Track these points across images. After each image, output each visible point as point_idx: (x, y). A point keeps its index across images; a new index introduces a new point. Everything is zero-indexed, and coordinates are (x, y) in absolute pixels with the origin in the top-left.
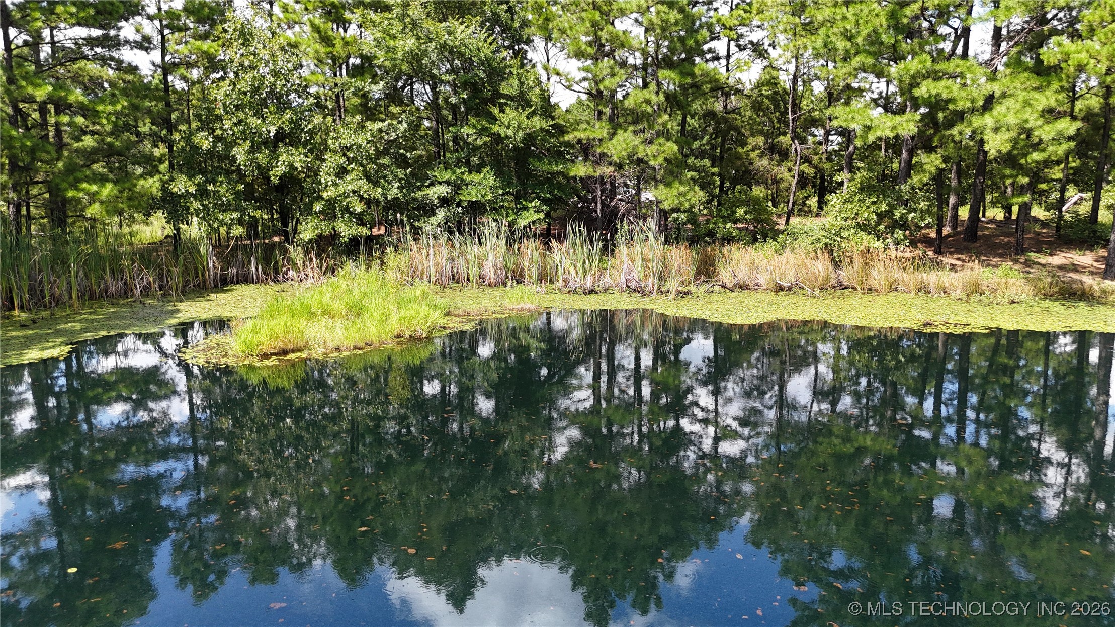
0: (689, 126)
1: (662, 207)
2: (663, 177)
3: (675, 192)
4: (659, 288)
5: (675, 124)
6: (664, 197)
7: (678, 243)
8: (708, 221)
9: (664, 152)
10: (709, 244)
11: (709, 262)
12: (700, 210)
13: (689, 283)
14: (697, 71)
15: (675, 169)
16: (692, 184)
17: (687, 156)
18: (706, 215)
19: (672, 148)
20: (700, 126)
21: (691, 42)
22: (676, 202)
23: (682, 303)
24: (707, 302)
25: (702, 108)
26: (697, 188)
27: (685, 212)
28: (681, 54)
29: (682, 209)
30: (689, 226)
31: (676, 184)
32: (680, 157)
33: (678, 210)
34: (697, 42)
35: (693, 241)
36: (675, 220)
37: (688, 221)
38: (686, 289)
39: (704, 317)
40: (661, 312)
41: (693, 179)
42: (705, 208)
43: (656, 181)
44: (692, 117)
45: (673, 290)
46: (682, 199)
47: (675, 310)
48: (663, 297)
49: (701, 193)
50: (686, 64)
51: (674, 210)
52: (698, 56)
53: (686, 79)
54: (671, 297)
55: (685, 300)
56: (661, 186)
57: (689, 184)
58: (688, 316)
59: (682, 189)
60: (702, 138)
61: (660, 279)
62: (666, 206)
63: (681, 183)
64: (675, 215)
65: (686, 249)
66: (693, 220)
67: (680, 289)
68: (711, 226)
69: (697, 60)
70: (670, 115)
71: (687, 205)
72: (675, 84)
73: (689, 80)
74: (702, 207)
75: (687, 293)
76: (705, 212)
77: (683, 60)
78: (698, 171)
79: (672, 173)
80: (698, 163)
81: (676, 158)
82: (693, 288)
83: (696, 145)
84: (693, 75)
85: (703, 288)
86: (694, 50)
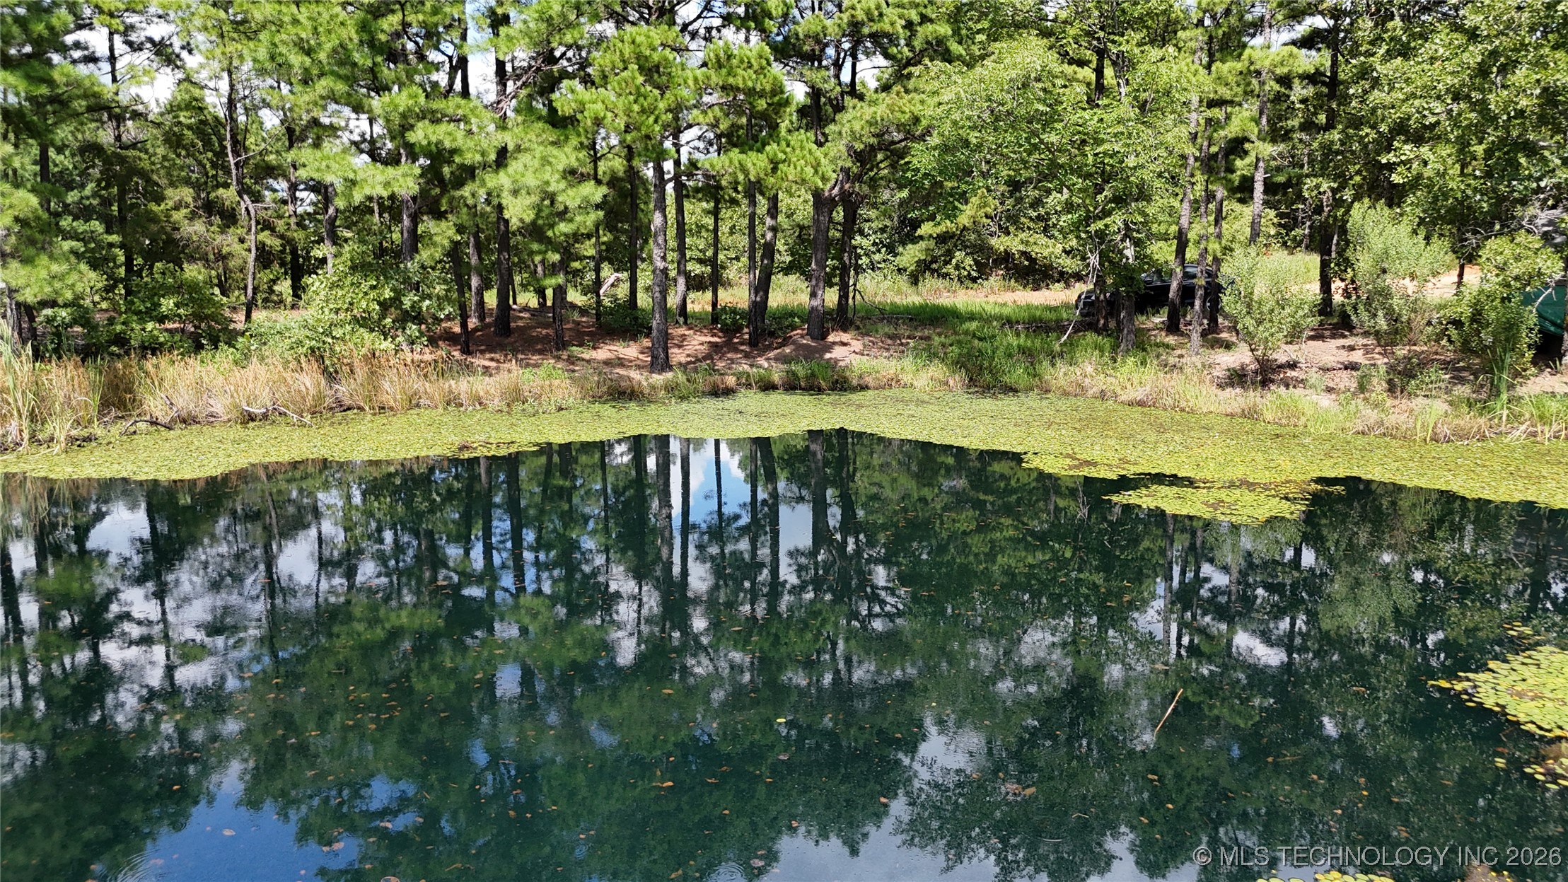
0: (56, 165)
1: (21, 299)
2: (16, 249)
3: (43, 274)
4: (33, 437)
5: (27, 160)
6: (21, 282)
7: (60, 358)
8: (111, 321)
9: (11, 207)
10: (119, 356)
11: (122, 387)
12: (95, 303)
13: (90, 421)
14: (56, 75)
15: (38, 236)
16: (73, 259)
17: (57, 215)
18: (106, 311)
19: (27, 201)
20: (75, 167)
21: (39, 28)
22: (48, 289)
23: (82, 455)
24: (128, 451)
25: (76, 139)
26: (83, 267)
27: (65, 306)
28: (24, 46)
29: (60, 301)
30: (78, 329)
31: (43, 260)
32: (45, 216)
33: (53, 304)
34: (51, 28)
35: (87, 353)
36: (49, 320)
37: (75, 322)
38: (85, 433)
39: (125, 475)
40: (43, 474)
41: (74, 252)
42: (103, 299)
43: (4, 255)
44: (60, 150)
45: (61, 436)
46: (58, 285)
47: (69, 470)
48: (43, 450)
49: (93, 275)
50: (35, 63)
51: (44, 304)
52: (57, 51)
53: (38, 87)
54: (57, 449)
55: (86, 451)
56: (14, 264)
57: (68, 260)
58: (95, 476)
59: (55, 268)
60: (83, 186)
61: (33, 417)
62: (29, 296)
63: (52, 257)
64: (48, 312)
65: (76, 367)
66: (83, 318)
67: (74, 433)
68: (119, 328)
69: (56, 58)
70: (16, 146)
71: (69, 295)
72: (17, 94)
73: (44, 90)
74: (97, 298)
75: (88, 439)
76: (104, 305)
77: (28, 56)
78: (83, 240)
79: (32, 242)
80: (80, 226)
81: (38, 218)
82: (97, 430)
83: (72, 197)
84: (51, 83)
85: (115, 430)
86: (48, 41)
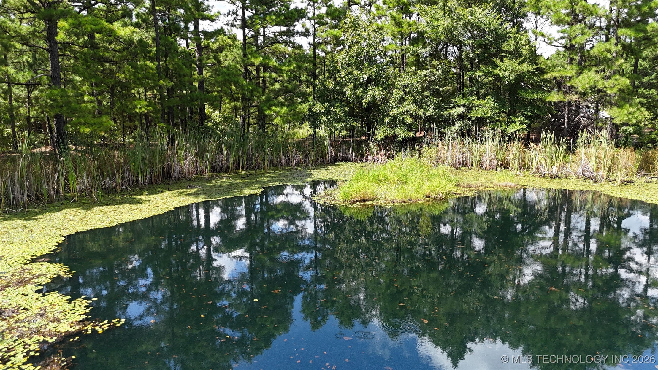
0: (641, 66)
1: (614, 122)
2: (617, 102)
3: (626, 112)
4: (608, 178)
5: (628, 65)
6: (616, 115)
7: (625, 147)
8: (651, 133)
9: (618, 85)
10: (651, 148)
11: (649, 161)
12: (645, 125)
13: (632, 175)
14: (649, 28)
15: (627, 96)
16: (639, 106)
17: (638, 87)
18: (650, 128)
19: (625, 82)
20: (650, 67)
21: (646, 9)
22: (626, 118)
23: (626, 188)
24: (646, 189)
25: (652, 54)
26: (643, 109)
27: (632, 125)
28: (637, 17)
29: (630, 123)
30: (636, 136)
31: (627, 106)
32: (631, 88)
33: (626, 124)
34: (650, 8)
35: (637, 146)
36: (624, 131)
37: (635, 132)
38: (629, 179)
39: (642, 199)
40: (608, 193)
41: (640, 102)
42: (649, 123)
43: (611, 104)
44: (644, 60)
45: (619, 180)
46: (630, 116)
47: (619, 193)
48: (611, 184)
49: (646, 113)
50: (640, 24)
51: (624, 124)
52: (651, 17)
53: (639, 34)
54: (616, 184)
55: (628, 187)
56: (615, 108)
57: (637, 106)
58: (629, 198)
59: (631, 109)
60: (651, 75)
61: (609, 171)
62: (618, 121)
63: (631, 105)
64: (625, 128)
65: (631, 151)
66: (639, 131)
67: (625, 179)
68: (653, 136)
69: (650, 20)
70: (626, 59)
71: (634, 121)
72: (630, 38)
73: (642, 35)
74: (647, 123)
75: (630, 182)
76: (649, 126)
77: (639, 21)
78: (646, 98)
79: (624, 99)
80: (647, 92)
81: (628, 89)
82: (635, 179)
83: (645, 80)
84: (645, 31)
85: (643, 180)
86: (648, 14)
